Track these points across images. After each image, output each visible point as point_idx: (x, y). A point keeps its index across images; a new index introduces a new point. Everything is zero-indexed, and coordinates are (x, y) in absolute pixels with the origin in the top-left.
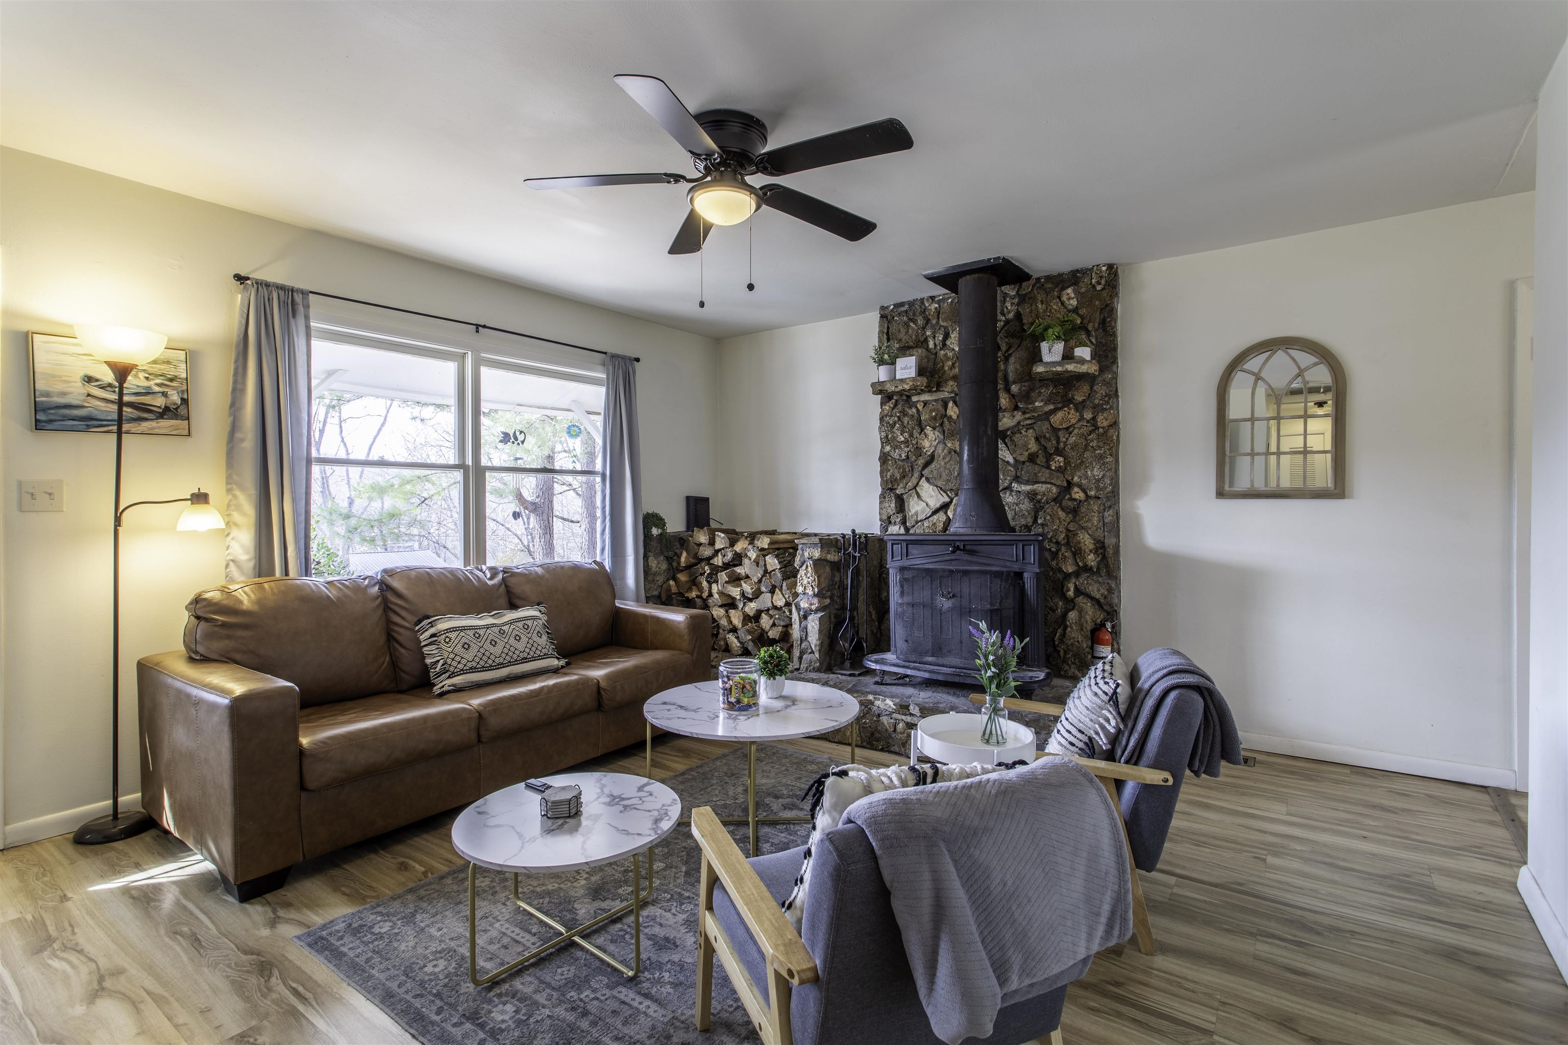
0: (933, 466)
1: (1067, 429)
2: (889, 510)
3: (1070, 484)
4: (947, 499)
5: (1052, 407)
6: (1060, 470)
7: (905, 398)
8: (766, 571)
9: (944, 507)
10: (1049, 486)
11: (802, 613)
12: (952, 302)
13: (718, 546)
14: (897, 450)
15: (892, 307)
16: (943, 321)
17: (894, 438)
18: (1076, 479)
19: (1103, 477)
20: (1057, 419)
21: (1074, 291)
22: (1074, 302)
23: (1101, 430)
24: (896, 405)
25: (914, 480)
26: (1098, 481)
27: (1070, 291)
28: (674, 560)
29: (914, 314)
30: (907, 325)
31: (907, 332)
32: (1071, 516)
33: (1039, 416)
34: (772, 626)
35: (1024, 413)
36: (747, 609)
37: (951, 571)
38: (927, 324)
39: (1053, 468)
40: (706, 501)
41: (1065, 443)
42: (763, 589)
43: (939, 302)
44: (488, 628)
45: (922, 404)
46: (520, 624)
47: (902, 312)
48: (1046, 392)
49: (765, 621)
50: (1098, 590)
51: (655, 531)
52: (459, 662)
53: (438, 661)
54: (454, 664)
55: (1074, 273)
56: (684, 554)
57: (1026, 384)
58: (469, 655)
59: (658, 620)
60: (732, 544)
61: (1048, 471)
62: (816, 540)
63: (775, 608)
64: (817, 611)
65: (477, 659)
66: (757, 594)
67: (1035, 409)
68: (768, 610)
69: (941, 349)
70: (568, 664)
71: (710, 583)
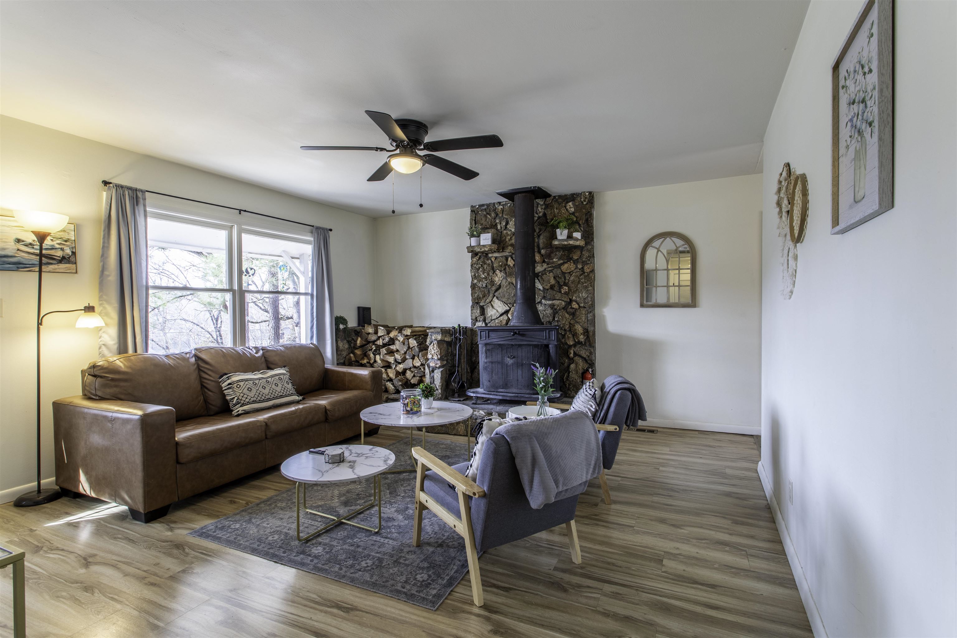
0: (500, 291)
1: (570, 273)
2: (476, 314)
3: (571, 301)
4: (508, 308)
5: (562, 262)
6: (566, 293)
7: (485, 255)
8: (409, 347)
9: (507, 312)
10: (561, 301)
11: (431, 369)
12: (510, 206)
13: (379, 334)
14: (481, 283)
15: (477, 206)
16: (505, 215)
17: (479, 276)
18: (574, 298)
19: (587, 297)
20: (564, 268)
21: (573, 204)
22: (573, 210)
23: (586, 274)
24: (480, 258)
25: (490, 298)
26: (585, 299)
27: (570, 204)
28: (352, 343)
29: (490, 211)
30: (485, 216)
31: (486, 220)
32: (571, 316)
33: (555, 266)
34: (413, 377)
35: (548, 264)
36: (398, 368)
37: (512, 345)
38: (497, 216)
39: (563, 292)
40: (369, 309)
41: (568, 280)
42: (407, 357)
43: (503, 205)
44: (260, 380)
45: (494, 258)
46: (277, 377)
47: (483, 209)
48: (559, 254)
49: (409, 374)
50: (585, 353)
51: (341, 327)
52: (246, 398)
53: (234, 398)
54: (244, 399)
55: (573, 195)
56: (359, 339)
57: (549, 250)
58: (252, 394)
59: (352, 374)
60: (388, 333)
61: (560, 294)
62: (439, 330)
63: (415, 367)
64: (439, 368)
65: (256, 396)
66: (404, 360)
67: (553, 263)
68: (410, 368)
69: (504, 230)
70: (303, 399)
71: (375, 355)
